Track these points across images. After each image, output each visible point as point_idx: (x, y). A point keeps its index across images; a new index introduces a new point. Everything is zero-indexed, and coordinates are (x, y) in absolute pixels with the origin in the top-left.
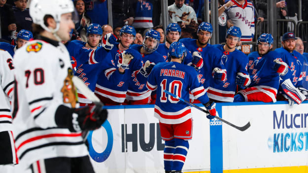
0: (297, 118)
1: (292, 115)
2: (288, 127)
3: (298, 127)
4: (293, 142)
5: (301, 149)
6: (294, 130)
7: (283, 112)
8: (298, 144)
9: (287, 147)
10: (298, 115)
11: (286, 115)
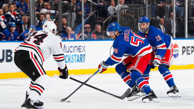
0: (71, 48)
1: (69, 47)
2: (67, 52)
3: (71, 52)
4: (69, 59)
5: (72, 62)
6: (69, 54)
7: (65, 45)
8: (71, 60)
9: (66, 61)
10: (71, 47)
11: (66, 47)
